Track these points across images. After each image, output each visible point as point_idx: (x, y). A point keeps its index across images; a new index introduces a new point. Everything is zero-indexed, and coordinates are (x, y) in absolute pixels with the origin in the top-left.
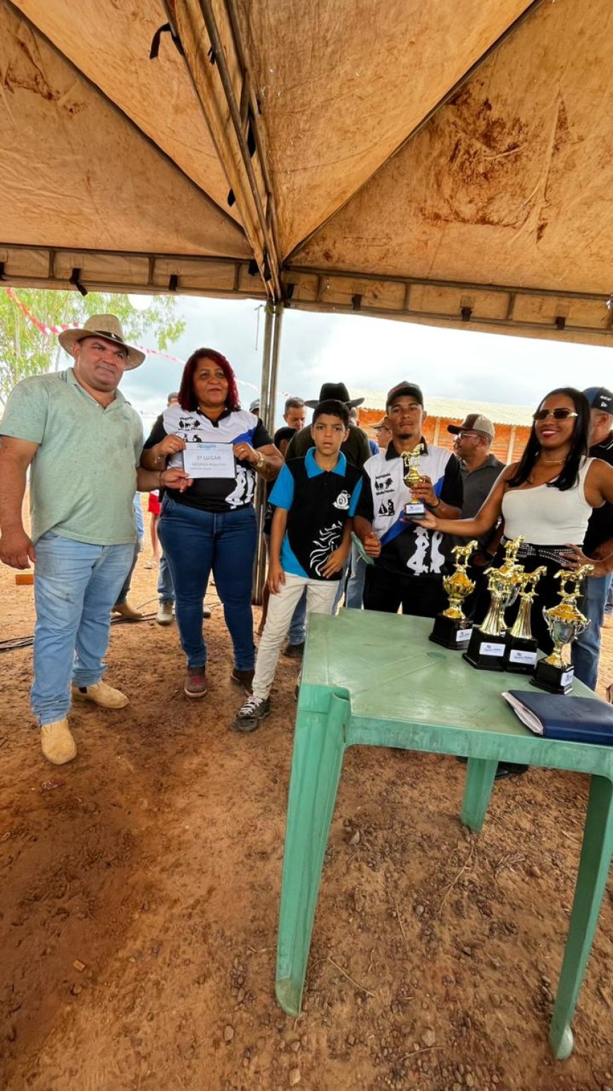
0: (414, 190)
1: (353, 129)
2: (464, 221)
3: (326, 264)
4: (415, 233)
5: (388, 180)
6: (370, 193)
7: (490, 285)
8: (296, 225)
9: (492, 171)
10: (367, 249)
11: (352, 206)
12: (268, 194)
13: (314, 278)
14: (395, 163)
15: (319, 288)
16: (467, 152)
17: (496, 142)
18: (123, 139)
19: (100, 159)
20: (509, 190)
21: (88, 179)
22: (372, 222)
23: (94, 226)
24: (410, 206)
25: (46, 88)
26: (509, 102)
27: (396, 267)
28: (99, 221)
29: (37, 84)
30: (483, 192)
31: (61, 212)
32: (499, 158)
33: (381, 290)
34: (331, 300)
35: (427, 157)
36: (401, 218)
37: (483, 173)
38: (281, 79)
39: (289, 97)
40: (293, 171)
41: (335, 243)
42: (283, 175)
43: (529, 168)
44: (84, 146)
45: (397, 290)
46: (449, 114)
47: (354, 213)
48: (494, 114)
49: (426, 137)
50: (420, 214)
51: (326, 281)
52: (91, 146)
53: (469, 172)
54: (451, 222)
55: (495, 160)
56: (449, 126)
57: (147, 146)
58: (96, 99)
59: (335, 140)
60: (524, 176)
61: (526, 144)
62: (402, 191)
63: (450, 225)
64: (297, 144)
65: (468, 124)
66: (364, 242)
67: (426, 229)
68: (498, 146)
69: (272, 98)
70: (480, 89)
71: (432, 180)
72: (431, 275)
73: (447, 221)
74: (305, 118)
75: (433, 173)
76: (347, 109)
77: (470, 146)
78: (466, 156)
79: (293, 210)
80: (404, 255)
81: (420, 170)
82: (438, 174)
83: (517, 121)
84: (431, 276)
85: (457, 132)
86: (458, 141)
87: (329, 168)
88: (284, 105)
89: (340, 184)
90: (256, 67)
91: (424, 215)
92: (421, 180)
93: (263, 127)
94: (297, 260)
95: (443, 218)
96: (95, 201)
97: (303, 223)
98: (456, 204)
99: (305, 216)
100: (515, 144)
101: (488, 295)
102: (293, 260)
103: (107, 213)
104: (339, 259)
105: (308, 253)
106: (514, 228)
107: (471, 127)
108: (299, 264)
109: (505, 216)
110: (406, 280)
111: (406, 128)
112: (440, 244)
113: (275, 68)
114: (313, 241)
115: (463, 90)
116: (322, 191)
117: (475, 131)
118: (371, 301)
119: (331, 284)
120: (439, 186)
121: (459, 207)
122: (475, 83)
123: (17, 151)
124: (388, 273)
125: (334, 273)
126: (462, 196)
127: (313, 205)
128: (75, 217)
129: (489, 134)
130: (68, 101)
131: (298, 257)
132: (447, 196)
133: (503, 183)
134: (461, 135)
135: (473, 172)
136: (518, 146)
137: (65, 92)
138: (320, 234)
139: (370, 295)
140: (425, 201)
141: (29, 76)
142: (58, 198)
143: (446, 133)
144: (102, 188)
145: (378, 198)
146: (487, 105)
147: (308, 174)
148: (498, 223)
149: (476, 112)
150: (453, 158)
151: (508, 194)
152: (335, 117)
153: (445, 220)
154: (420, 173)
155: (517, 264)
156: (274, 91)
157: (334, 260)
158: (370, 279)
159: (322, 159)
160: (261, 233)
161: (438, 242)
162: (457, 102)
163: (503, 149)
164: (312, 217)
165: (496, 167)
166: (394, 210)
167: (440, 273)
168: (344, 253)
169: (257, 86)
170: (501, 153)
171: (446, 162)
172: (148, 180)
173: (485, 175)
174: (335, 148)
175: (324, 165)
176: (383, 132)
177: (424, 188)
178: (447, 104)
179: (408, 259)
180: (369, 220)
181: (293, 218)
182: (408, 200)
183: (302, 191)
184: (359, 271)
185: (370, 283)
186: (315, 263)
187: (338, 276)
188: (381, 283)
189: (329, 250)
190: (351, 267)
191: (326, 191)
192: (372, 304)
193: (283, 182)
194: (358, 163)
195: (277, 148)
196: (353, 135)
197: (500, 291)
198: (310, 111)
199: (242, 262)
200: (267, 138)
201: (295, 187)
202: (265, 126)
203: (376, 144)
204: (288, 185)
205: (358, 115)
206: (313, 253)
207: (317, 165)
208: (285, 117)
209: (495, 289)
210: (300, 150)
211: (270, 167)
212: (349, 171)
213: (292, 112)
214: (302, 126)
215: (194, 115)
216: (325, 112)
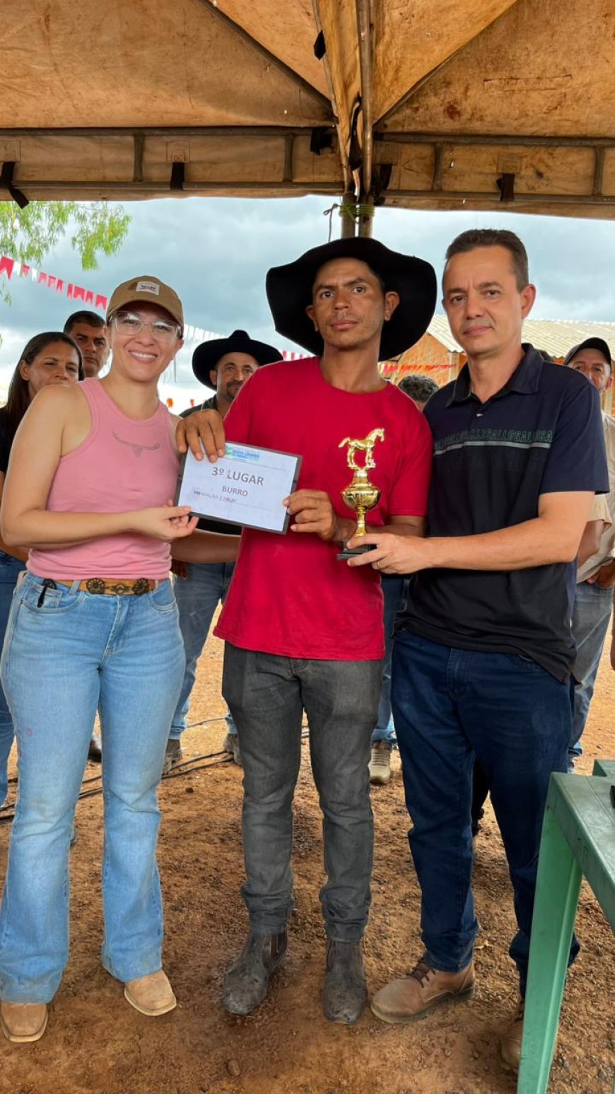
3: (448, 125)
8: (405, 68)
10: (528, 96)
11: (501, 28)
13: (427, 151)
15: (436, 167)
21: (47, 19)
22: (536, 52)
23: (48, 92)
27: (577, 122)
28: (57, 83)
33: (550, 162)
34: (458, 187)
36: (589, 43)
41: (467, 89)
45: (580, 161)
47: (505, 39)
51: (447, 155)
66: (521, 84)
79: (405, 47)
80: (592, 101)
94: (397, 123)
96: (55, 52)
99: (424, 51)
102: (388, 122)
103: (74, 69)
104: (473, 114)
105: (417, 109)
108: (399, 129)
110: (595, 143)
114: (428, 90)
116: (459, 14)
118: (531, 183)
119: (458, 159)
124: (562, 133)
125: (462, 141)
127: (440, 36)
128: (18, 81)
131: (398, 117)
138: (441, 76)
139: (529, 172)
144: (69, 29)
145: (548, 13)
157: (465, 117)
158: (526, 146)
166: (577, 31)
168: (484, 105)
179: (600, 108)
180: (532, 49)
181: (403, 57)
182: (603, 13)
183: (426, 16)
184: (508, 133)
185: (529, 152)
186: (430, 125)
187: (471, 144)
188: (550, 150)
189: (456, 102)
190: (493, 129)
191: (466, 12)
192: (533, 188)
193: (395, 6)
199: (297, 132)
201: (415, 12)
204: (403, 10)
206: (427, 109)
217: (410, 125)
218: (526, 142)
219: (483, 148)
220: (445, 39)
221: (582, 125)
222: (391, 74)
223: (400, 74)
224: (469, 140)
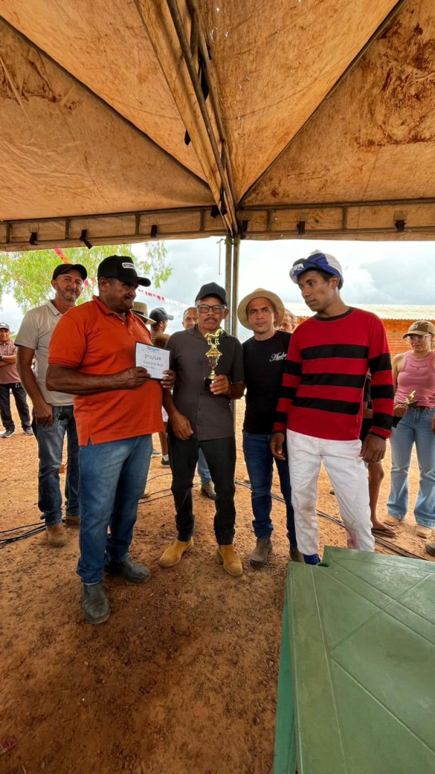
0: (349, 123)
1: (296, 65)
2: (397, 143)
3: (273, 201)
4: (351, 162)
5: (325, 120)
6: (309, 133)
7: (421, 198)
8: (247, 169)
9: (424, 91)
10: (308, 182)
11: (294, 148)
12: (222, 140)
13: (264, 214)
14: (330, 103)
15: (268, 221)
16: (399, 78)
17: (428, 63)
18: (110, 124)
19: (93, 142)
21: (86, 159)
22: (312, 158)
23: (93, 195)
24: (345, 138)
25: (51, 94)
27: (333, 195)
28: (96, 190)
29: (45, 91)
30: (415, 112)
31: (70, 187)
32: (431, 77)
33: (321, 215)
34: (279, 229)
35: (360, 91)
36: (337, 150)
37: (415, 95)
38: (227, 17)
39: (236, 37)
40: (243, 116)
41: (280, 181)
42: (234, 121)
44: (81, 133)
45: (336, 214)
46: (381, 47)
47: (296, 153)
48: (425, 37)
49: (358, 73)
50: (355, 144)
51: (274, 214)
52: (86, 133)
53: (401, 96)
54: (384, 145)
55: (427, 80)
56: (381, 59)
57: (128, 127)
58: (88, 96)
59: (279, 79)
62: (338, 126)
63: (383, 148)
64: (245, 88)
65: (399, 52)
66: (305, 176)
67: (360, 156)
68: (430, 66)
69: (220, 42)
70: (410, 17)
71: (366, 110)
72: (365, 197)
74: (251, 58)
75: (366, 104)
76: (290, 43)
77: (402, 72)
78: (398, 82)
79: (244, 155)
80: (341, 183)
81: (355, 104)
84: (365, 199)
85: (389, 62)
86: (390, 70)
87: (274, 108)
88: (232, 47)
89: (284, 124)
90: (204, 9)
91: (359, 143)
92: (355, 113)
93: (215, 75)
94: (249, 201)
95: (377, 143)
96: (92, 174)
97: (253, 166)
98: (389, 129)
99: (255, 159)
101: (419, 208)
102: (246, 201)
103: (102, 183)
104: (284, 195)
105: (258, 194)
107: (401, 55)
108: (251, 204)
110: (343, 205)
111: (342, 62)
112: (374, 168)
113: (221, 5)
114: (262, 183)
115: (394, 23)
116: (268, 133)
117: (407, 56)
118: (313, 225)
119: (278, 216)
120: (372, 115)
121: (391, 131)
122: (405, 13)
123: (34, 144)
124: (327, 201)
125: (280, 208)
126: (395, 120)
127: (261, 148)
128: (79, 190)
129: (421, 56)
130: (68, 101)
131: (250, 198)
132: (380, 123)
134: (394, 63)
135: (405, 96)
137: (65, 95)
138: (267, 176)
139: (312, 220)
140: (360, 131)
141: (38, 86)
142: (66, 177)
143: (378, 65)
144: (96, 163)
145: (316, 136)
146: (418, 30)
147: (256, 117)
148: (429, 139)
149: (405, 40)
150: (385, 87)
152: (279, 52)
153: (378, 145)
154: (355, 106)
156: (221, 33)
157: (280, 196)
158: (309, 208)
159: (268, 99)
160: (218, 175)
161: (372, 166)
162: (388, 35)
164: (261, 159)
165: (428, 87)
166: (331, 144)
167: (374, 194)
168: (289, 189)
169: (206, 31)
171: (379, 92)
172: (130, 153)
173: (417, 97)
174: (279, 87)
175: (270, 106)
176: (322, 66)
177: (358, 120)
178: (378, 39)
179: (344, 186)
180: (309, 157)
181: (244, 162)
182: (344, 133)
183: (251, 135)
184: (301, 203)
185: (312, 211)
186: (265, 201)
187: (284, 209)
188: (322, 210)
189: (276, 189)
190: (294, 201)
191: (272, 132)
192: (314, 228)
193: (235, 129)
194: (300, 100)
195: (228, 95)
196: (295, 71)
197: (430, 203)
198: (255, 50)
199: (206, 209)
200: (218, 85)
201: (245, 132)
202: (216, 73)
203: (316, 79)
204: (239, 131)
205: (300, 48)
206: (263, 193)
207: (264, 106)
208: (233, 60)
209: (425, 201)
210: (248, 94)
211: (223, 115)
212: (292, 109)
213: (239, 54)
214: (248, 68)
215: (155, 80)
216: (270, 49)
217: (256, 201)
218: (310, 206)
219: (290, 211)
220: (264, 149)
221: (336, 196)
222: (241, 172)
223: (245, 172)
224: (284, 207)
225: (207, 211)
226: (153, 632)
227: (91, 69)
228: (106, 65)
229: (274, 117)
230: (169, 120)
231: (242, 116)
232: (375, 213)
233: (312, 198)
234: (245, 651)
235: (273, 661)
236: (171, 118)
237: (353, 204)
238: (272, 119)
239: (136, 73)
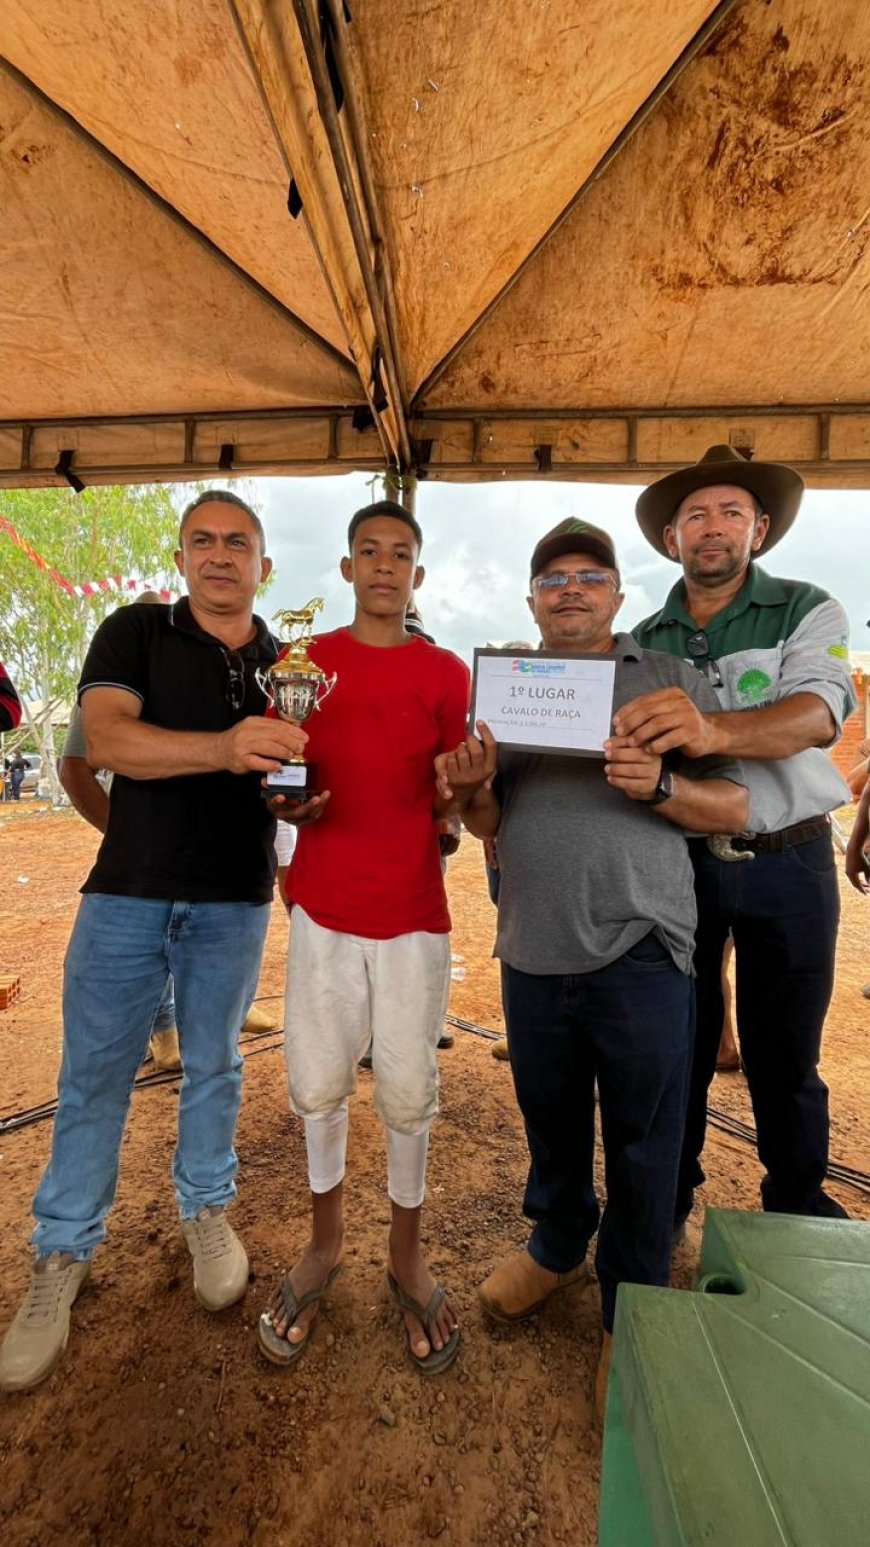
0: (641, 233)
1: (537, 66)
2: (737, 282)
3: (484, 400)
4: (644, 319)
5: (592, 225)
6: (559, 254)
7: (781, 405)
8: (430, 319)
9: (791, 174)
10: (557, 362)
11: (527, 286)
12: (376, 240)
13: (466, 427)
15: (475, 443)
16: (742, 142)
17: (800, 113)
18: (121, 206)
19: (82, 243)
20: (825, 205)
21: (65, 281)
22: (564, 308)
23: (85, 369)
24: (634, 268)
26: (823, 26)
27: (608, 391)
28: (91, 357)
30: (772, 219)
31: (27, 348)
32: (804, 143)
33: (585, 433)
34: (497, 459)
35: (664, 166)
36: (617, 294)
37: (773, 180)
41: (499, 357)
42: (402, 194)
43: (863, 155)
44: (53, 221)
45: (615, 431)
46: (705, 75)
47: (531, 297)
48: (794, 56)
49: (660, 127)
50: (653, 280)
51: (486, 430)
52: (66, 220)
53: (745, 182)
54: (711, 287)
55: (797, 149)
56: (705, 98)
57: (161, 218)
58: (69, 137)
59: (502, 94)
60: (854, 174)
61: (859, 106)
62: (619, 240)
63: (709, 292)
64: (427, 108)
65: (743, 86)
66: (550, 348)
67: (664, 308)
68: (803, 120)
70: (765, 12)
71: (675, 209)
72: (672, 399)
73: (703, 286)
74: (441, 30)
75: (675, 195)
77: (748, 129)
78: (740, 151)
79: (425, 285)
80: (623, 365)
81: (652, 193)
82: (686, 196)
83: (841, 60)
84: (672, 401)
85: (722, 105)
86: (724, 123)
87: (490, 169)
89: (510, 215)
91: (660, 280)
92: (652, 213)
94: (435, 400)
95: (696, 282)
96: (81, 320)
98: (720, 251)
99: (447, 295)
100: (836, 109)
101: (777, 424)
102: (427, 399)
103: (104, 340)
104: (507, 386)
105: (453, 383)
106: (832, 283)
107: (749, 91)
108: (438, 406)
109: (815, 262)
110: (627, 413)
111: (631, 85)
112: (689, 336)
114: (461, 361)
115: (731, 23)
116: (476, 234)
117: (757, 96)
118: (568, 454)
119: (494, 434)
120: (688, 219)
121: (726, 256)
122: (754, 3)
124: (595, 405)
125: (499, 415)
126: (732, 234)
127: (461, 270)
128: (51, 355)
129: (785, 98)
130: (21, 142)
131: (436, 393)
132: (704, 237)
133: (811, 195)
134: (731, 109)
135: (754, 183)
136: (842, 114)
137: (13, 128)
138: (473, 345)
139: (566, 443)
140: (663, 252)
142: (19, 322)
143: (700, 113)
144: (91, 293)
145: (574, 260)
146: (780, 41)
147: (451, 190)
148: (800, 278)
149: (755, 61)
150: (714, 159)
151: (823, 215)
152: (504, 28)
153: (699, 286)
154: (653, 198)
155: (832, 357)
157: (500, 389)
158: (563, 419)
159: (476, 146)
160: (367, 317)
161: (686, 331)
162: (718, 49)
163: (813, 123)
165: (798, 165)
166: (604, 279)
167: (689, 392)
168: (518, 374)
170: (808, 132)
171: (701, 169)
172: (169, 276)
173: (777, 185)
174: (502, 118)
175: (479, 166)
176: (594, 81)
177: (660, 228)
178: (699, 56)
179: (631, 372)
180: (560, 305)
181: (425, 303)
182: (630, 256)
183: (440, 235)
184: (543, 407)
185: (565, 424)
187: (508, 419)
188: (584, 422)
189: (489, 373)
190: (529, 401)
191: (484, 233)
192: (570, 458)
193: (404, 215)
194: (543, 162)
195: (389, 123)
196: (537, 83)
197: (799, 414)
198: (451, 9)
199: (340, 412)
200: (367, 96)
201: (427, 226)
202: (361, 61)
203: (578, 113)
204: (413, 222)
205: (549, 23)
206: (462, 383)
207: (466, 165)
208: (400, 31)
209: (789, 411)
210: (434, 126)
211: (376, 176)
212: (528, 182)
213: (415, 14)
214: (435, 56)
215: (219, 76)
216: (481, 12)
217: (448, 400)
218: (561, 415)
219: (520, 423)
220: (466, 274)
221: (615, 394)
222: (416, 326)
223: (426, 326)
224: (506, 415)
225: (344, 419)
226: (203, 1456)
227: (64, 44)
228: (100, 34)
229: (490, 195)
230: (255, 188)
231: (421, 183)
232: (691, 432)
233: (565, 398)
234: (460, 1489)
235: (537, 1512)
236: (259, 182)
237: (646, 413)
238: (485, 199)
239: (174, 54)
